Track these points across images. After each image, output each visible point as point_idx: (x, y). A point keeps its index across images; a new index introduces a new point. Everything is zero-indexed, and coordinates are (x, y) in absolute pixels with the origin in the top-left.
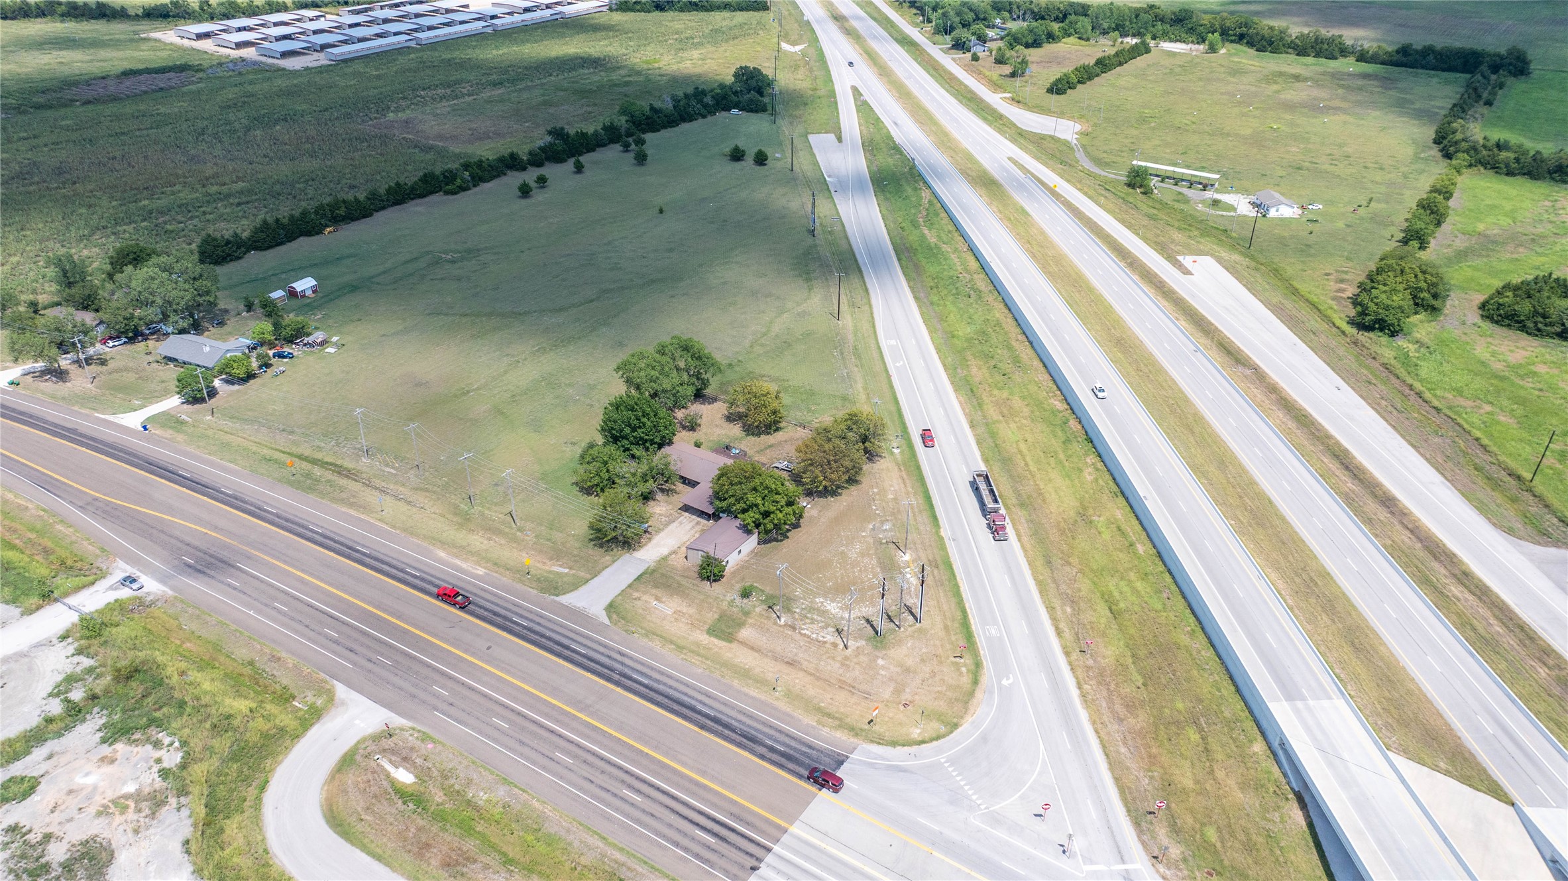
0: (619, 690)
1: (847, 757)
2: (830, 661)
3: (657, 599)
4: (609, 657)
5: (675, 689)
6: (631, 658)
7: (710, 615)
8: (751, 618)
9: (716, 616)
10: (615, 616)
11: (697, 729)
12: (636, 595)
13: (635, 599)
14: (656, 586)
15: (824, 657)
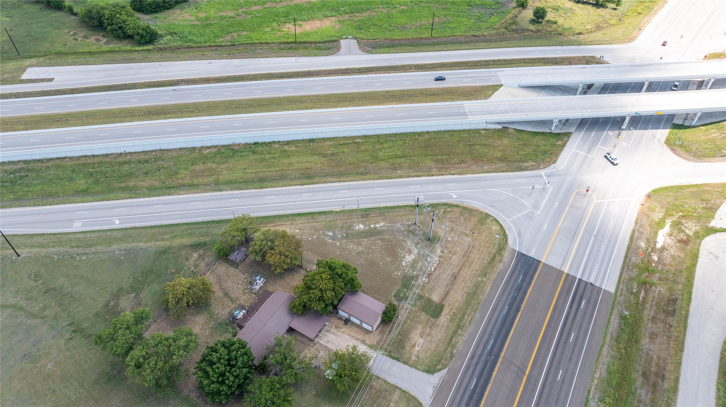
0: (502, 354)
1: (518, 252)
2: (452, 260)
3: (414, 346)
4: (476, 364)
5: (494, 325)
6: (474, 352)
7: (423, 317)
8: (424, 295)
9: (424, 313)
10: (438, 367)
11: (520, 313)
12: (414, 358)
13: (419, 358)
14: (403, 348)
15: (450, 262)
